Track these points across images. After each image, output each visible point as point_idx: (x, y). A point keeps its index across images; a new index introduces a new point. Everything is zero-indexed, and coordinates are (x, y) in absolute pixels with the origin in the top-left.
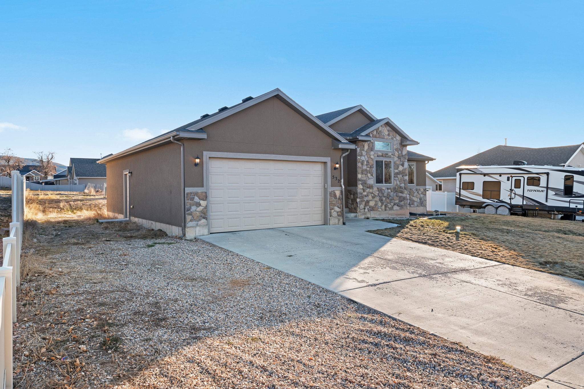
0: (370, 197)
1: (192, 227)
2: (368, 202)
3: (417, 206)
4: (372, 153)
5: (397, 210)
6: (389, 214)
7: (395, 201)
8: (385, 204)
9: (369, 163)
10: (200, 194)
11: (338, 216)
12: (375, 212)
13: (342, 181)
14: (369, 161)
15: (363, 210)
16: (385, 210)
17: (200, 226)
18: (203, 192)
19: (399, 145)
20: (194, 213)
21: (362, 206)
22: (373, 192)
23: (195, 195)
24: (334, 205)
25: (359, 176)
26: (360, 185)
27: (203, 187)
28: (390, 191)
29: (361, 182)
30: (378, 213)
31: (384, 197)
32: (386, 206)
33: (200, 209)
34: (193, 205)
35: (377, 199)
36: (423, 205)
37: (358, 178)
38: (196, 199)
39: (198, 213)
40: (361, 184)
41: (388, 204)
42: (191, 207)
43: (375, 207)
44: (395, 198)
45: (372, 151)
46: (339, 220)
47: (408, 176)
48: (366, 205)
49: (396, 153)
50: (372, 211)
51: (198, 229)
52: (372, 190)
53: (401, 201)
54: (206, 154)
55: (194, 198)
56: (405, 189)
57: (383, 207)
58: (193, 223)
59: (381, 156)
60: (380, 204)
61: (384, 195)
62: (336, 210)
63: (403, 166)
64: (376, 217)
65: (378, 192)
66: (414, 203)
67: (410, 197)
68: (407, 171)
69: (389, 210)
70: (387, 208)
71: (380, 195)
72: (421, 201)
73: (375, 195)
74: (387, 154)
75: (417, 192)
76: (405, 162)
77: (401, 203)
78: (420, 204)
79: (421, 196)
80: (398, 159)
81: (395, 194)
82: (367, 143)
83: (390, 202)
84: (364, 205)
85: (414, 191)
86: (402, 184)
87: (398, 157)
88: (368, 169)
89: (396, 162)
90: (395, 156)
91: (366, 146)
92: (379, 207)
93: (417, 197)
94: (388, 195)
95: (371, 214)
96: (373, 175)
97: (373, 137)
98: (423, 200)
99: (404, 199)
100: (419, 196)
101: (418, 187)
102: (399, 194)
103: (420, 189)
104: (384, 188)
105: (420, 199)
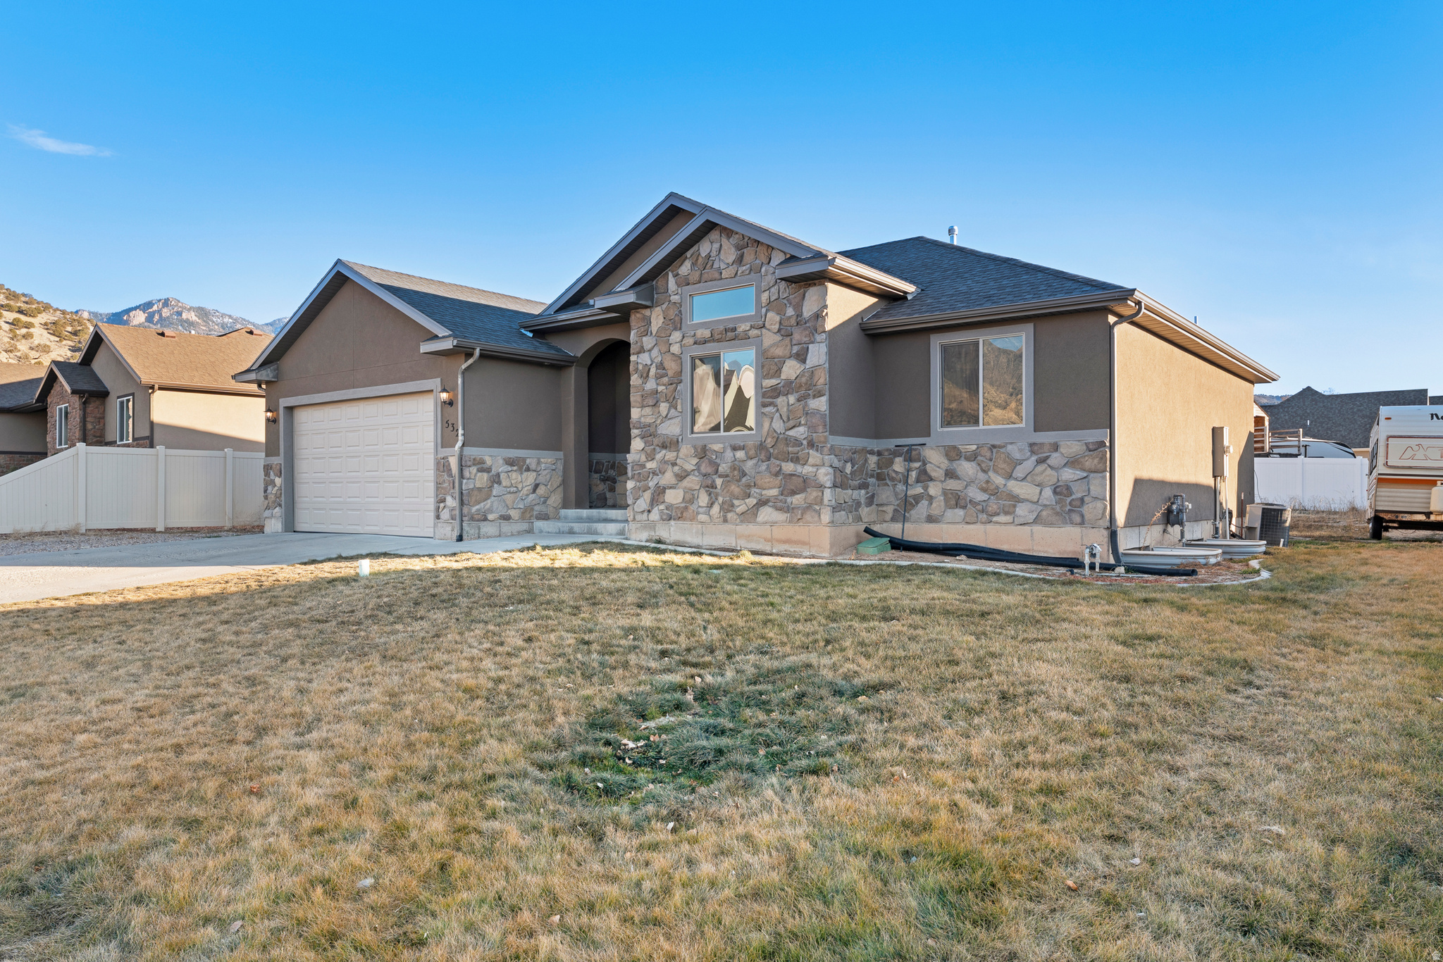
0: (668, 478)
1: (269, 518)
2: (660, 491)
3: (1037, 521)
4: (676, 336)
5: (773, 524)
7: (764, 492)
8: (721, 500)
9: (664, 369)
10: (275, 466)
11: (452, 519)
12: (687, 524)
14: (666, 364)
15: (646, 514)
16: (725, 521)
17: (275, 517)
18: (277, 464)
20: (270, 496)
21: (642, 504)
22: (677, 461)
23: (271, 469)
24: (447, 492)
25: (635, 413)
26: (638, 439)
27: (279, 455)
28: (740, 454)
29: (638, 432)
30: (696, 527)
31: (720, 476)
32: (726, 508)
33: (275, 490)
34: (269, 484)
35: (693, 481)
36: (1077, 518)
37: (631, 419)
38: (272, 475)
39: (273, 496)
40: (642, 438)
41: (736, 502)
42: (267, 487)
43: (686, 508)
44: (767, 479)
45: (675, 329)
46: (453, 529)
47: (824, 399)
48: (654, 501)
49: (773, 318)
50: (673, 520)
51: (273, 521)
52: (676, 454)
53: (793, 493)
54: (282, 403)
55: (270, 473)
56: (811, 444)
57: (716, 508)
58: (270, 512)
59: (709, 341)
60: (703, 499)
61: (717, 470)
62: (448, 503)
63: (804, 361)
64: (689, 539)
65: (695, 461)
66: (1015, 506)
67: (988, 482)
68: (822, 379)
69: (742, 521)
70: (729, 515)
71: (704, 469)
72: (1069, 500)
73: (686, 471)
74: (734, 329)
75: (1034, 458)
76: (813, 343)
77: (789, 499)
78: (1057, 514)
79: (1064, 478)
80: (778, 337)
81: (763, 467)
82: (659, 308)
83: (745, 493)
84: (648, 501)
85: (1017, 456)
86: (796, 429)
87: (779, 331)
88: (660, 388)
89: (772, 350)
90: (764, 330)
91: (657, 318)
92: (700, 510)
93: (1038, 479)
94: (733, 468)
95: (672, 529)
96: (679, 407)
97: (679, 285)
98: (1079, 495)
99: (805, 484)
100: (1049, 476)
101: (1047, 437)
102: (783, 464)
103: (1061, 443)
104: (717, 447)
105: (1055, 492)
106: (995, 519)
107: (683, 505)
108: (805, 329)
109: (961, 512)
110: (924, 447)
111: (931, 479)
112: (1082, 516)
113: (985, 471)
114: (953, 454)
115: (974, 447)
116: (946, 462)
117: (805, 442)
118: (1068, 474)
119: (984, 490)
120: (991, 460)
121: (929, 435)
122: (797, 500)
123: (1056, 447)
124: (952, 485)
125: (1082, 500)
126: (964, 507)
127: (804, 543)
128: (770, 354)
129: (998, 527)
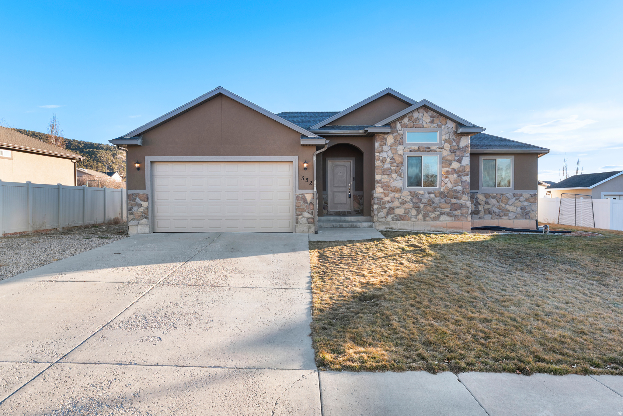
0: (396, 203)
1: (134, 225)
2: (392, 209)
3: (516, 218)
4: (400, 148)
5: (447, 221)
6: (431, 226)
7: (443, 210)
8: (423, 212)
9: (394, 160)
10: (141, 195)
11: (308, 223)
12: (406, 222)
13: (315, 182)
14: (395, 158)
15: (384, 218)
16: (424, 220)
17: (141, 225)
18: (144, 194)
19: (451, 134)
20: (136, 213)
21: (382, 214)
22: (402, 197)
23: (136, 197)
24: (304, 210)
25: (378, 177)
26: (380, 188)
27: (145, 189)
28: (432, 195)
29: (380, 185)
30: (410, 223)
31: (422, 204)
32: (425, 216)
33: (141, 209)
34: (135, 206)
35: (409, 205)
36: (528, 217)
37: (375, 179)
38: (138, 200)
39: (139, 213)
40: (382, 187)
41: (430, 213)
42: (132, 207)
43: (405, 216)
44: (445, 205)
45: (400, 144)
46: (309, 228)
47: (469, 177)
48: (388, 213)
49: (447, 146)
50: (399, 220)
51: (139, 227)
52: (400, 194)
53: (456, 210)
54: (148, 159)
55: (135, 199)
56: (463, 193)
57: (420, 216)
58: (136, 222)
59: (417, 151)
60: (414, 212)
61: (421, 201)
62: (304, 216)
63: (460, 163)
64: (407, 228)
65: (410, 197)
66: (508, 213)
67: (500, 206)
68: (468, 170)
69: (432, 221)
70: (427, 218)
71: (414, 200)
72: (525, 211)
73: (405, 201)
74: (429, 148)
75: (515, 198)
76: (464, 156)
77: (454, 212)
78: (522, 216)
79: (524, 205)
80: (449, 153)
81: (443, 200)
82: (392, 135)
83: (434, 210)
84: (386, 213)
85: (510, 198)
86: (457, 187)
87: (450, 150)
88: (392, 168)
89: (447, 157)
90: (443, 150)
91: (390, 139)
92: (412, 216)
93: (516, 205)
94: (429, 201)
95: (398, 224)
96: (402, 176)
97: (402, 127)
98: (528, 210)
99: (461, 207)
100: (519, 204)
101: (518, 192)
102: (451, 199)
103: (523, 194)
104: (422, 192)
105: (521, 209)
106: (502, 218)
107: (404, 215)
108: (461, 151)
109: (490, 216)
110: (477, 194)
111: (480, 204)
112: (529, 216)
113: (498, 202)
114: (488, 196)
115: (495, 194)
116: (485, 199)
117: (461, 192)
118: (525, 204)
119: (498, 208)
120: (500, 199)
121: (478, 189)
122: (458, 212)
123: (521, 195)
124: (487, 206)
125: (529, 211)
126: (491, 214)
127: (460, 228)
128: (446, 159)
129: (503, 220)
